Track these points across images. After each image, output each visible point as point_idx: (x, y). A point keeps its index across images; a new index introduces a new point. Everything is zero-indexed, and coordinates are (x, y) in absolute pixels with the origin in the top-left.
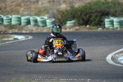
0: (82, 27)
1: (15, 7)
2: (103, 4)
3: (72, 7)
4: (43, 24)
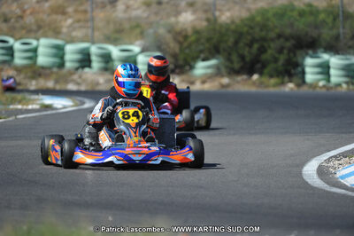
1: (49, 15)
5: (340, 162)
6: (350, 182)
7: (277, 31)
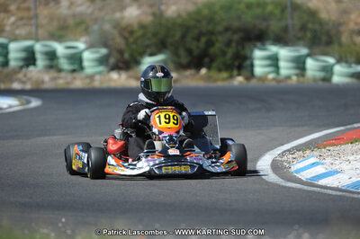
0: (188, 72)
2: (249, 6)
3: (158, 16)
4: (72, 64)
5: (294, 156)
6: (305, 176)
7: (225, 24)
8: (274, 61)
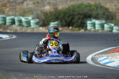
1: (1, 7)
3: (56, 9)
4: (27, 24)
5: (99, 56)
7: (78, 12)
8: (94, 25)
